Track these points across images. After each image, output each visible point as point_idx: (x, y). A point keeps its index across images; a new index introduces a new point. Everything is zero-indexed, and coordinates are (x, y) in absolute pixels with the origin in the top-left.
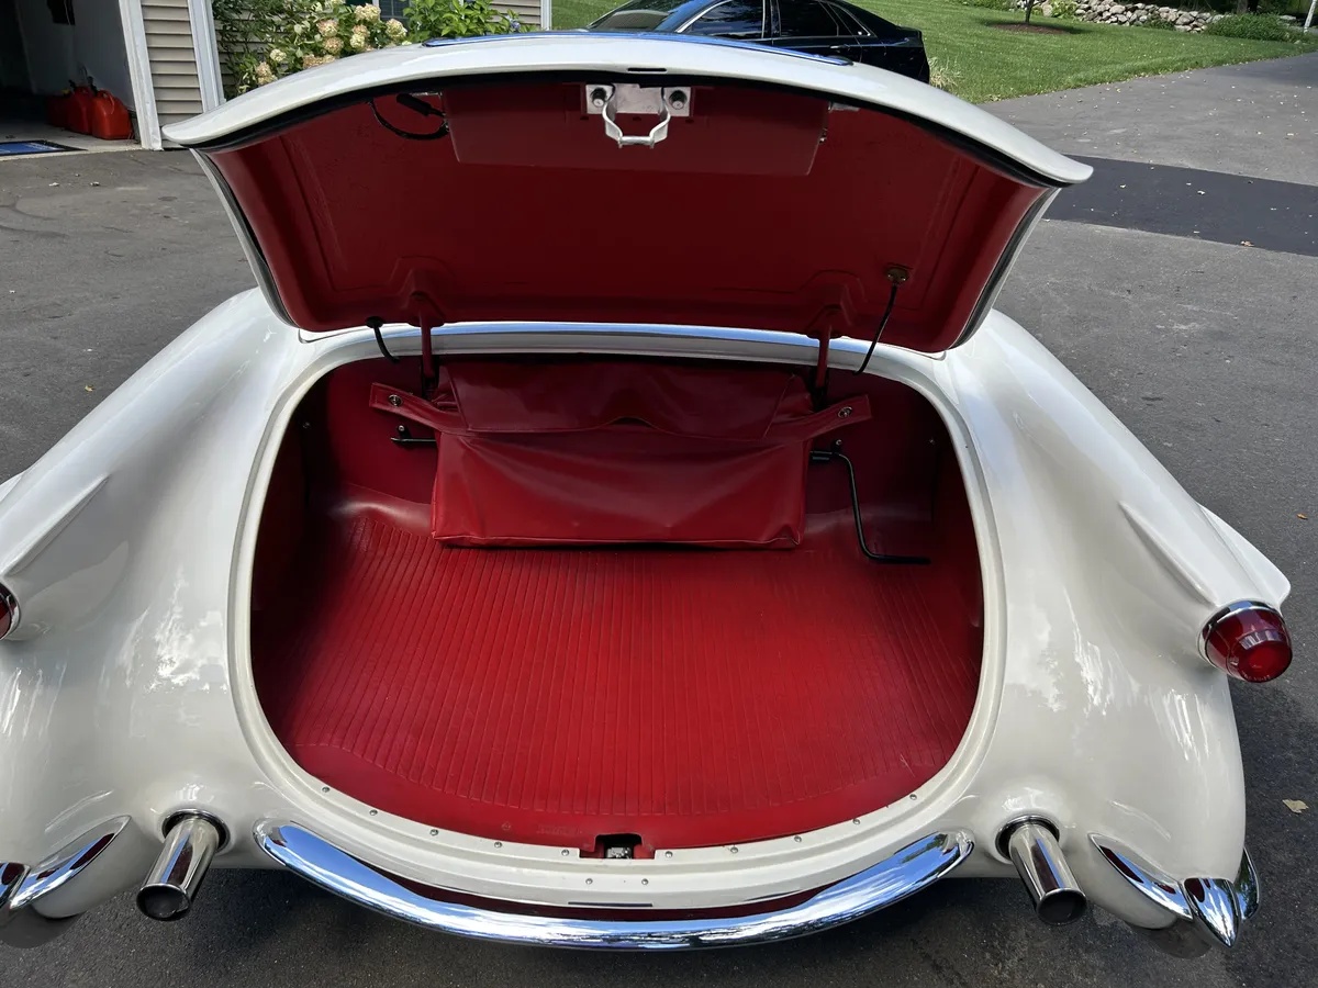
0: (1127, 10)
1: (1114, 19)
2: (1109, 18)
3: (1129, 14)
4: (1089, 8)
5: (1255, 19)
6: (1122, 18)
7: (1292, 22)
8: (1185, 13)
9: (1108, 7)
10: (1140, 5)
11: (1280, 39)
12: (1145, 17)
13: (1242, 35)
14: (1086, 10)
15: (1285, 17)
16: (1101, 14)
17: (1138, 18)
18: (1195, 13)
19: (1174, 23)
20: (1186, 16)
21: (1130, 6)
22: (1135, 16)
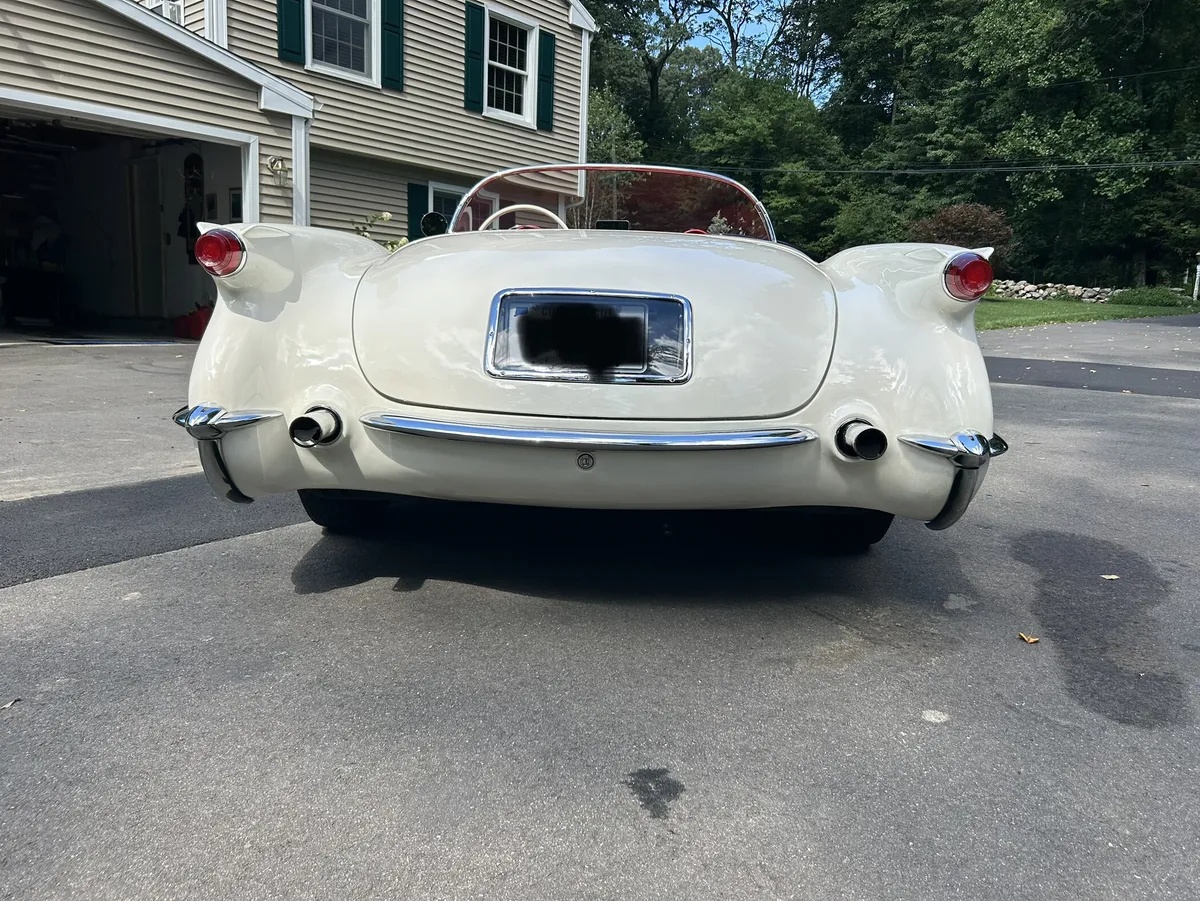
0: (1039, 289)
1: (1029, 295)
2: (1024, 294)
3: (1041, 291)
4: (1007, 288)
5: (1150, 291)
6: (1036, 295)
7: (1182, 292)
8: (1089, 289)
9: (1022, 286)
10: (1049, 285)
11: (1174, 305)
12: (1055, 293)
13: (1140, 302)
14: (1005, 289)
15: (1176, 289)
16: (1017, 292)
17: (1049, 294)
18: (1098, 289)
19: (1081, 296)
20: (1090, 292)
21: (1041, 285)
22: (1046, 293)
